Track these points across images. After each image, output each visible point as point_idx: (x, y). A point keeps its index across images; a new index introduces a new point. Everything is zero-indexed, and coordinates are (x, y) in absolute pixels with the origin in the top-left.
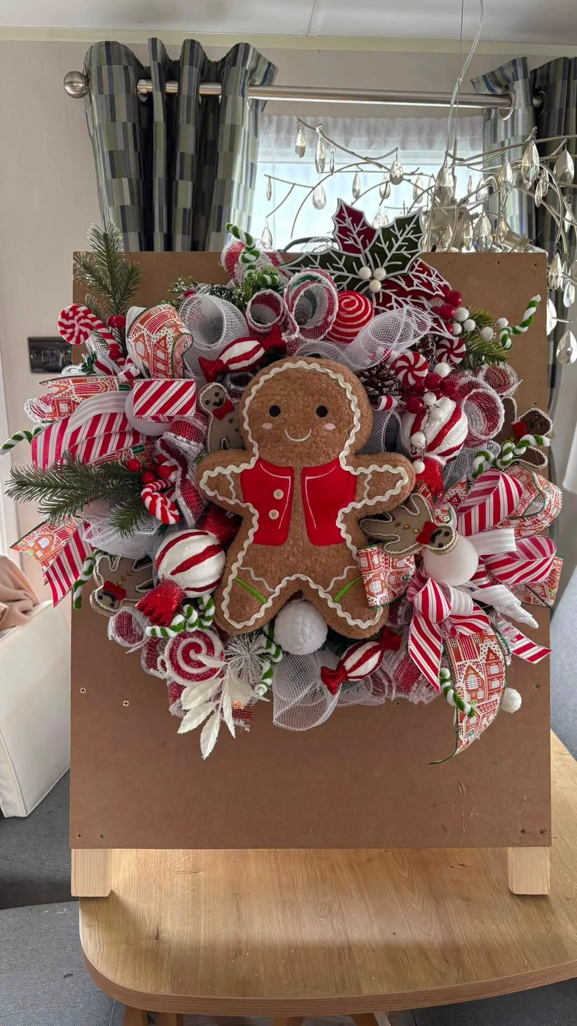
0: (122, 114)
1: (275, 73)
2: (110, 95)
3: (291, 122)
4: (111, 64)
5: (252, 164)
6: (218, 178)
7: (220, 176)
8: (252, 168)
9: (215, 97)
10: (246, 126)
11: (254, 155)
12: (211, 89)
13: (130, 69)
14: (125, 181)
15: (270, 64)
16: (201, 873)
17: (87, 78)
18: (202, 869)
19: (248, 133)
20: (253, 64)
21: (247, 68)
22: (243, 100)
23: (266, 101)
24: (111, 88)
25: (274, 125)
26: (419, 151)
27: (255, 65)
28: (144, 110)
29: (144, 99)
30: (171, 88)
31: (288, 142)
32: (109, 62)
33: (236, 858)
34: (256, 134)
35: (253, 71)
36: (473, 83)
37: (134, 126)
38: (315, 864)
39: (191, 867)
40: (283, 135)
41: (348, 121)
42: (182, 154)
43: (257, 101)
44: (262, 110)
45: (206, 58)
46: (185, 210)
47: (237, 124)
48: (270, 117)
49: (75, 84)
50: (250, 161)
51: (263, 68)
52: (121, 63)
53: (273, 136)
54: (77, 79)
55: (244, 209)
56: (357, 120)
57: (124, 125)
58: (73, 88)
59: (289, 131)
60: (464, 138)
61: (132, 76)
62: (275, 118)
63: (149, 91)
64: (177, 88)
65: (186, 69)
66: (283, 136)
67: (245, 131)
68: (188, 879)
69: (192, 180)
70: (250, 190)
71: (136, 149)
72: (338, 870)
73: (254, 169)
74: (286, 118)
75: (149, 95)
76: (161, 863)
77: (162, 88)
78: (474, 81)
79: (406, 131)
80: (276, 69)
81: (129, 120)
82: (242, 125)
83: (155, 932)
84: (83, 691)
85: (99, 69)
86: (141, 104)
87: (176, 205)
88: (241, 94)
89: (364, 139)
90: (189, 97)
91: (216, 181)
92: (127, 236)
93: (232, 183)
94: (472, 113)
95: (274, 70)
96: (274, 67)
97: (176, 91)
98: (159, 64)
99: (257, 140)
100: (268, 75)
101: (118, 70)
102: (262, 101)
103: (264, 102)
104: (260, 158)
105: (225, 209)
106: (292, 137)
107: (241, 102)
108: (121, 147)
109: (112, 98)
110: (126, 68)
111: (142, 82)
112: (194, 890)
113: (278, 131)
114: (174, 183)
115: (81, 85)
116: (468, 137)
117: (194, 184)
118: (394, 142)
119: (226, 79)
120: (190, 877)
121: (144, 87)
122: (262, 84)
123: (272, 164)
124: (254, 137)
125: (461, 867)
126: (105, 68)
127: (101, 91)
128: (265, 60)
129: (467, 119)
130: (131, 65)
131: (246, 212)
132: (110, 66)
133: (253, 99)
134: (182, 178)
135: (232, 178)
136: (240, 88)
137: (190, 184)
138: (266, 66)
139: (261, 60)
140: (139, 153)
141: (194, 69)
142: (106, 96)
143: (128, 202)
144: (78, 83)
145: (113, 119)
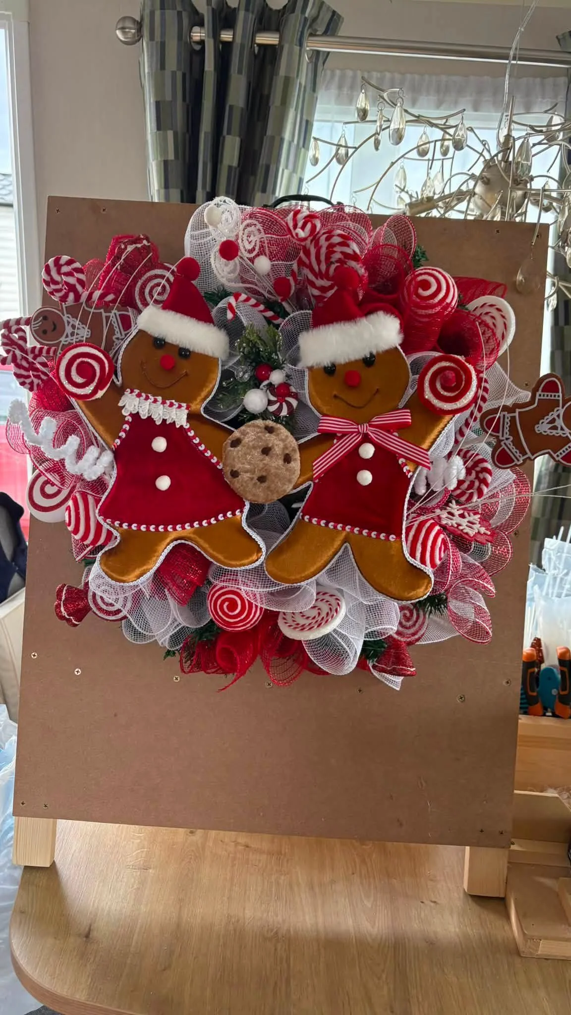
0: (172, 63)
1: (340, 24)
2: (161, 42)
3: (354, 77)
4: (164, 9)
5: (307, 122)
6: (267, 134)
7: (269, 132)
8: (307, 126)
9: (272, 47)
10: (303, 78)
11: (311, 112)
12: (267, 39)
13: (184, 15)
14: (170, 134)
15: (334, 12)
16: (151, 871)
17: (139, 25)
18: (152, 866)
19: (305, 87)
20: (314, 12)
21: (307, 15)
22: (300, 50)
23: (328, 53)
24: (163, 34)
25: (337, 79)
26: (494, 114)
27: (317, 12)
28: (196, 59)
29: (197, 48)
30: (226, 36)
31: (351, 100)
32: (162, 8)
33: (191, 858)
34: (314, 89)
35: (315, 20)
36: (559, 40)
37: (184, 75)
38: (273, 878)
39: (142, 862)
40: (345, 90)
41: (417, 77)
42: (231, 107)
43: (318, 52)
44: (324, 63)
45: (267, 5)
46: (230, 167)
47: (291, 75)
48: (333, 71)
49: (127, 30)
50: (305, 117)
51: (325, 17)
52: (174, 8)
53: (334, 91)
54: (128, 24)
55: (294, 170)
56: (427, 77)
57: (174, 74)
58: (124, 33)
59: (352, 87)
60: (545, 100)
61: (186, 22)
62: (338, 72)
63: (202, 38)
64: (232, 36)
65: (241, 15)
66: (345, 92)
67: (300, 84)
68: (136, 876)
69: (240, 136)
70: (303, 150)
71: (184, 99)
72: (296, 889)
73: (309, 127)
74: (350, 73)
75: (202, 43)
76: (112, 853)
77: (215, 35)
78: (559, 37)
79: (480, 92)
80: (341, 20)
81: (179, 69)
82: (297, 76)
83: (87, 929)
84: (34, 655)
85: (152, 14)
86: (193, 52)
87: (222, 162)
88: (298, 44)
89: (433, 98)
90: (242, 46)
91: (265, 138)
92: (169, 192)
93: (282, 140)
94: (555, 73)
95: (339, 20)
96: (339, 16)
97: (231, 40)
98: (213, 9)
99: (315, 95)
100: (332, 24)
101: (171, 15)
102: (324, 52)
103: (326, 55)
104: (317, 116)
105: (273, 168)
106: (355, 93)
107: (298, 52)
108: (168, 97)
109: (163, 45)
110: (179, 14)
111: (196, 29)
112: (138, 888)
113: (340, 87)
114: (221, 139)
115: (133, 31)
116: (550, 100)
117: (241, 141)
118: (465, 103)
119: (284, 27)
120: (139, 873)
121: (198, 34)
122: (325, 33)
123: (329, 124)
124: (312, 92)
125: (432, 904)
126: (158, 13)
127: (152, 38)
128: (329, 7)
129: (550, 81)
130: (185, 10)
131: (297, 173)
132: (162, 11)
133: (313, 51)
134: (229, 133)
135: (283, 135)
136: (297, 36)
137: (238, 140)
138: (329, 15)
139: (324, 8)
140: (188, 106)
141: (250, 15)
142: (157, 43)
143: (171, 156)
144: (130, 28)
145: (163, 66)
